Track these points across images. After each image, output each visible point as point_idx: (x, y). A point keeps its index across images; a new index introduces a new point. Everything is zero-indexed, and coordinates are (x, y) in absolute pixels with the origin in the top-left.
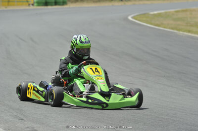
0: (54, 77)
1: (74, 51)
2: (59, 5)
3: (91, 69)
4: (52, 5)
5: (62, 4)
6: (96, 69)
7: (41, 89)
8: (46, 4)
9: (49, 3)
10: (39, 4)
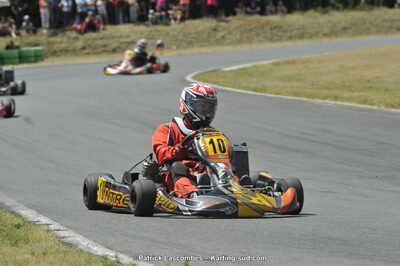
2: (29, 62)
5: (33, 59)
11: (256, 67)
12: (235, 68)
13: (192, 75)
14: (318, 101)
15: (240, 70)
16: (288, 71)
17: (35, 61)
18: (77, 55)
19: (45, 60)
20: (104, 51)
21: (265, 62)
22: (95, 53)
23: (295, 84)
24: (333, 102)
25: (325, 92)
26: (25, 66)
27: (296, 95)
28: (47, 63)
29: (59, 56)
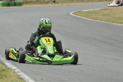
0: (26, 45)
1: (41, 29)
2: (17, 6)
3: (46, 40)
4: (12, 6)
5: (19, 5)
6: (49, 40)
7: (16, 52)
8: (8, 5)
9: (10, 4)
10: (3, 5)
11: (94, 11)
12: (87, 11)
13: (72, 12)
14: (115, 24)
16: (105, 12)
17: (20, 6)
18: (34, 4)
19: (23, 5)
20: (43, 3)
21: (97, 9)
22: (41, 3)
23: (107, 17)
24: (120, 24)
25: (117, 21)
26: (16, 7)
27: (107, 21)
28: (24, 6)
29: (28, 4)
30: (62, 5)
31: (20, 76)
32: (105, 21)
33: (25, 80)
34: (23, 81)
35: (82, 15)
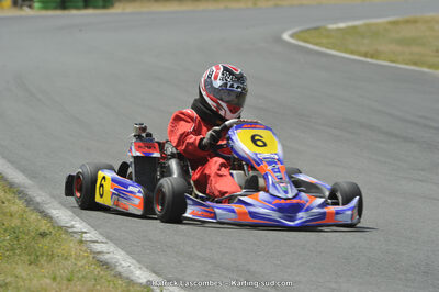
11: (367, 25)
12: (342, 25)
13: (290, 32)
15: (348, 28)
16: (408, 32)
21: (381, 20)
23: (416, 49)
27: (415, 64)
30: (255, 4)
31: (101, 257)
32: (407, 64)
33: (119, 269)
34: (113, 273)
35: (325, 41)
